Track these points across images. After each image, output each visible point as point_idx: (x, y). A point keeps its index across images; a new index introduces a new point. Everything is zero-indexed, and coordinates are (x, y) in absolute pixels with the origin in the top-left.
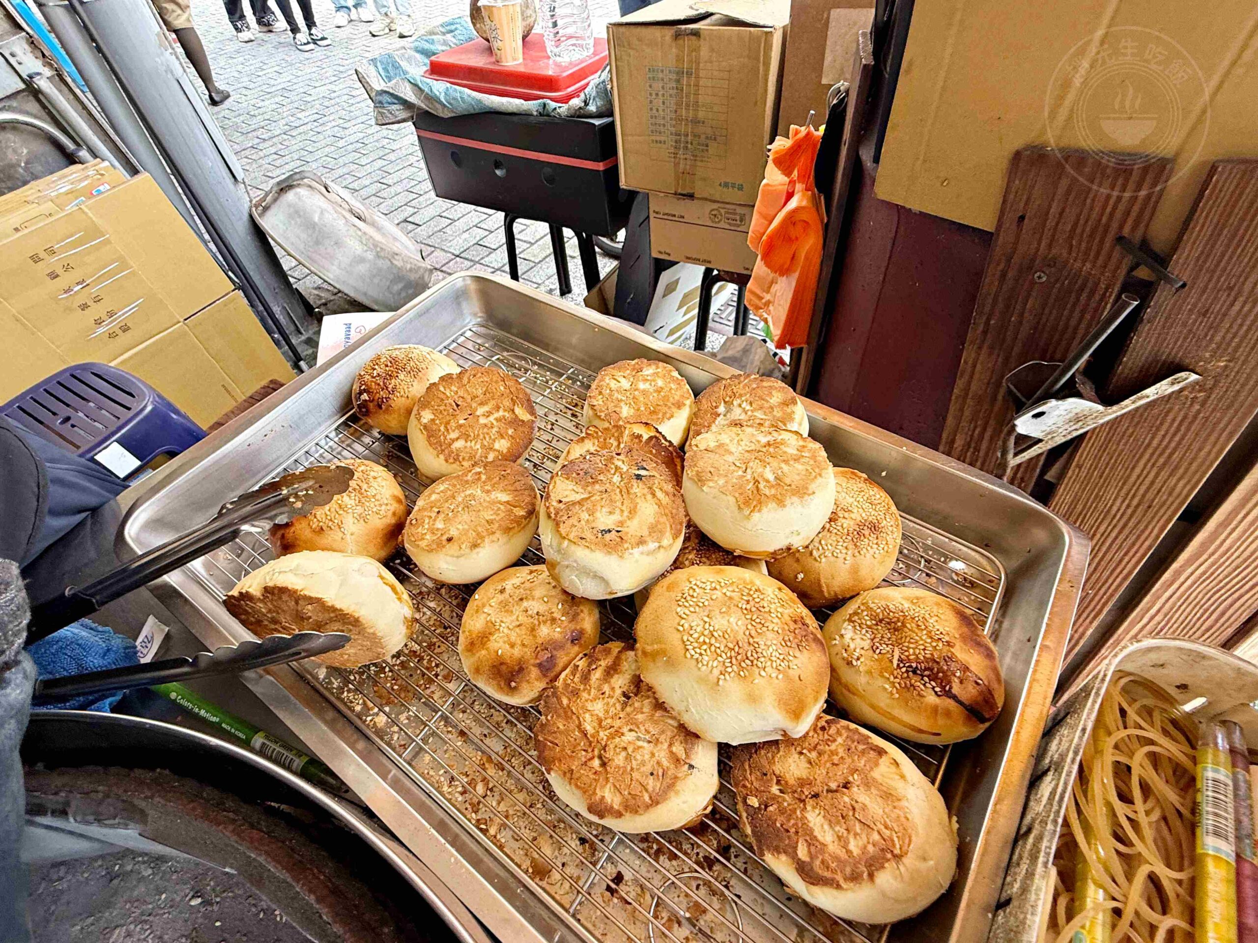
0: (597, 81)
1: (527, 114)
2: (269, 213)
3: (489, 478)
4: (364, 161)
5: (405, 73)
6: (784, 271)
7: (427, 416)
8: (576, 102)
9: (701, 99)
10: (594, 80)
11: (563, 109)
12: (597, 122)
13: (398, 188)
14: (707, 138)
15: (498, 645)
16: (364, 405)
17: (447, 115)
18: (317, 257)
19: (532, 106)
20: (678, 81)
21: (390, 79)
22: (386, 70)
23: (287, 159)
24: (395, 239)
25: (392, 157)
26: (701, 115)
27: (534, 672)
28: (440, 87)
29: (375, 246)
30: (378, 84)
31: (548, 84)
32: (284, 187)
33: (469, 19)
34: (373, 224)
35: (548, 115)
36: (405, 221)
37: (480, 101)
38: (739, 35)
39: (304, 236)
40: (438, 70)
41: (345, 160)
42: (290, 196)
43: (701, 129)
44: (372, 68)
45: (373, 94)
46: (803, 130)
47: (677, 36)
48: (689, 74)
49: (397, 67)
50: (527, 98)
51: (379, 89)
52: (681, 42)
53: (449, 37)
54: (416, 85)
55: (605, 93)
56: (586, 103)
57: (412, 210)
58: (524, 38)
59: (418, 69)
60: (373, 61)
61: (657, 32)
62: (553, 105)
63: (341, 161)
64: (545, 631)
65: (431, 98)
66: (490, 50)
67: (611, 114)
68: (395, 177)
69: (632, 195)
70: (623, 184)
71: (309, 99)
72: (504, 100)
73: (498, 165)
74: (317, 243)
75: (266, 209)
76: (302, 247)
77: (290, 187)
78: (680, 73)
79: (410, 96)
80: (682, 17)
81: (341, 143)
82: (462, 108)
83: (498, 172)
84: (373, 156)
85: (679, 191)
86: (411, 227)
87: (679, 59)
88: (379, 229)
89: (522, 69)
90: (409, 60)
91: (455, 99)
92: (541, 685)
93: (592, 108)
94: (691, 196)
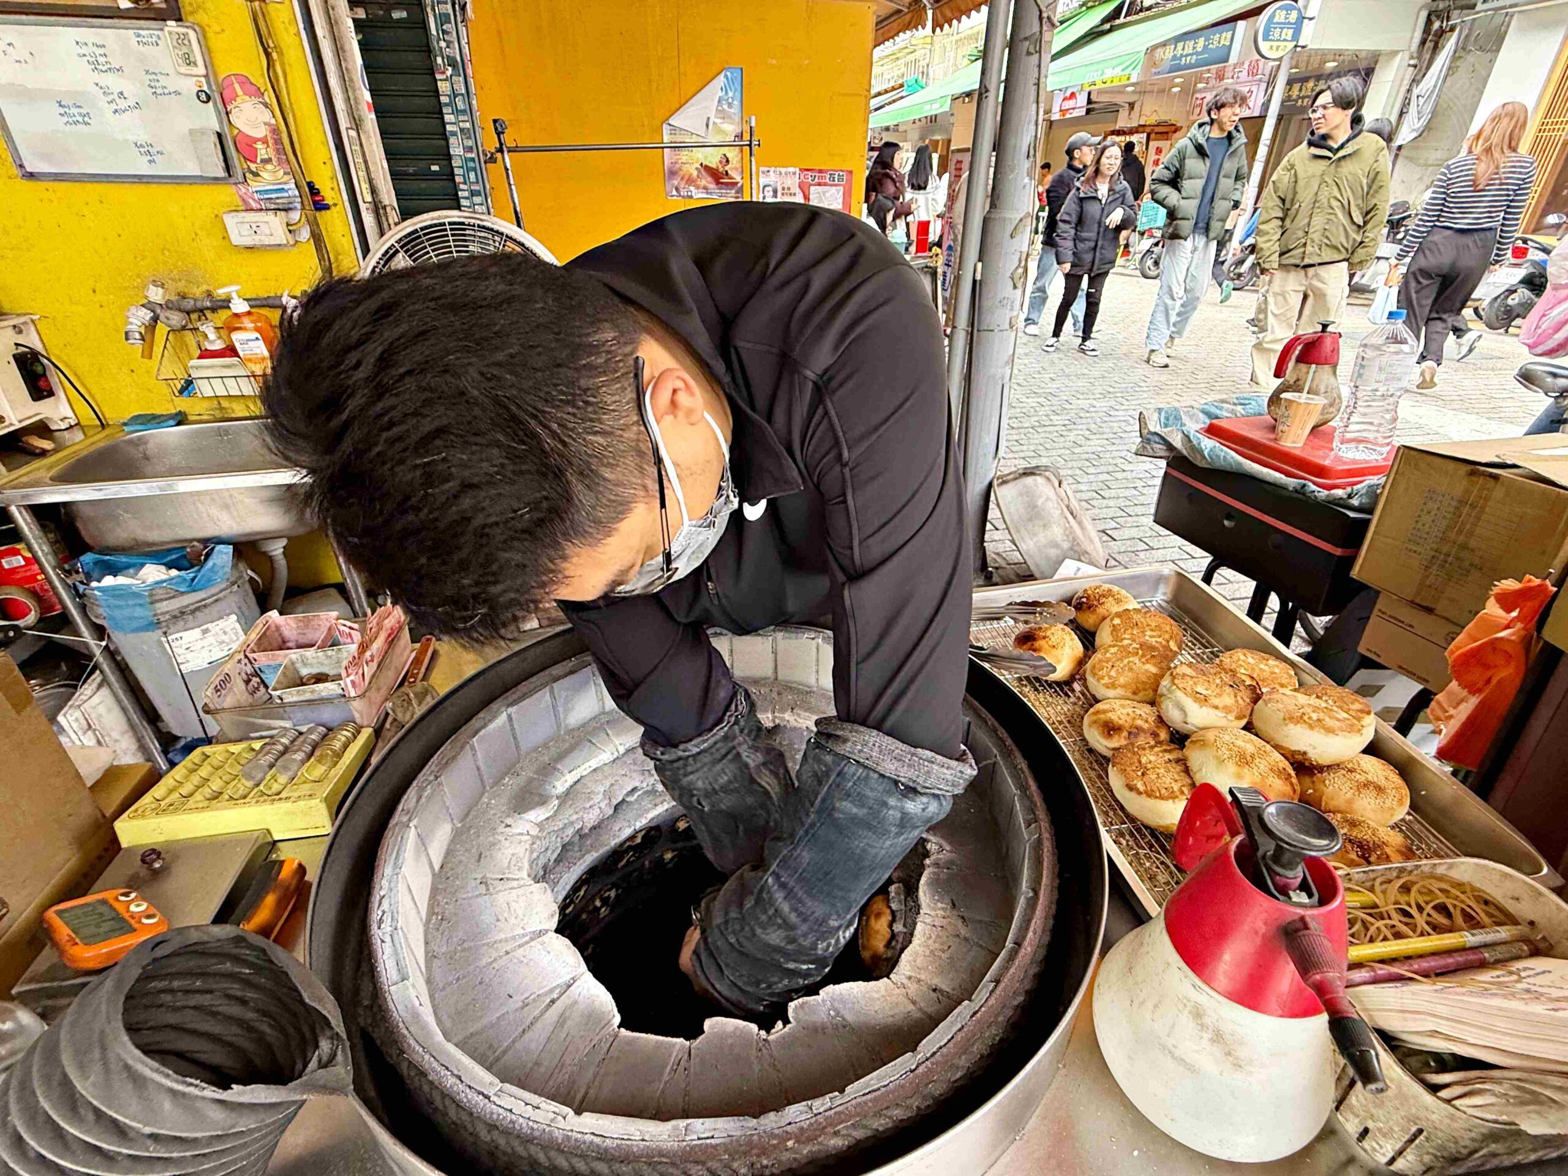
0: (1372, 482)
1: (1283, 487)
2: (1005, 487)
3: (1143, 656)
4: (1092, 470)
5: (1183, 425)
6: (1473, 690)
7: (1117, 621)
8: (1339, 493)
9: (1478, 531)
10: (1373, 480)
11: (1323, 494)
12: (1352, 514)
13: (1111, 503)
14: (1471, 565)
15: (1113, 716)
16: (1081, 604)
17: (1203, 464)
18: (1022, 530)
19: (1291, 482)
20: (1457, 508)
21: (1166, 426)
22: (1167, 419)
23: (1024, 448)
24: (1091, 541)
25: (1120, 475)
26: (1473, 543)
27: (1125, 734)
28: (1208, 444)
29: (1074, 539)
30: (1154, 426)
31: (1320, 471)
32: (1027, 473)
33: (1266, 400)
34: (1080, 523)
35: (1304, 494)
36: (1104, 531)
37: (1240, 464)
38: (1544, 492)
39: (1022, 511)
40: (1213, 431)
41: (1075, 464)
42: (1029, 480)
43: (1464, 554)
44: (1156, 415)
45: (1145, 432)
46: (1537, 581)
47: (1472, 473)
48: (1473, 506)
49: (1178, 418)
50: (1288, 474)
51: (1152, 430)
52: (1474, 479)
53: (1239, 408)
54: (1188, 437)
55: (1374, 495)
56: (1350, 496)
57: (1114, 525)
58: (1314, 428)
59: (1194, 426)
60: (1160, 410)
61: (1452, 465)
62: (1313, 487)
63: (1070, 464)
64: (1139, 722)
65: (1197, 450)
66: (1273, 428)
67: (1370, 511)
68: (1113, 493)
69: (1362, 587)
70: (1354, 573)
71: (1068, 406)
72: (1265, 470)
73: (1229, 517)
74: (1030, 520)
75: (1004, 482)
76: (1016, 517)
77: (1033, 474)
78: (1462, 502)
79: (1177, 441)
80: (1483, 461)
81: (1076, 450)
82: (1220, 464)
83: (1226, 523)
84: (1103, 469)
85: (1417, 601)
86: (1106, 538)
87: (1467, 492)
88: (1082, 528)
89: (1297, 452)
90: (1191, 417)
91: (1218, 456)
92: (1123, 742)
93: (1355, 502)
94: (1430, 610)
